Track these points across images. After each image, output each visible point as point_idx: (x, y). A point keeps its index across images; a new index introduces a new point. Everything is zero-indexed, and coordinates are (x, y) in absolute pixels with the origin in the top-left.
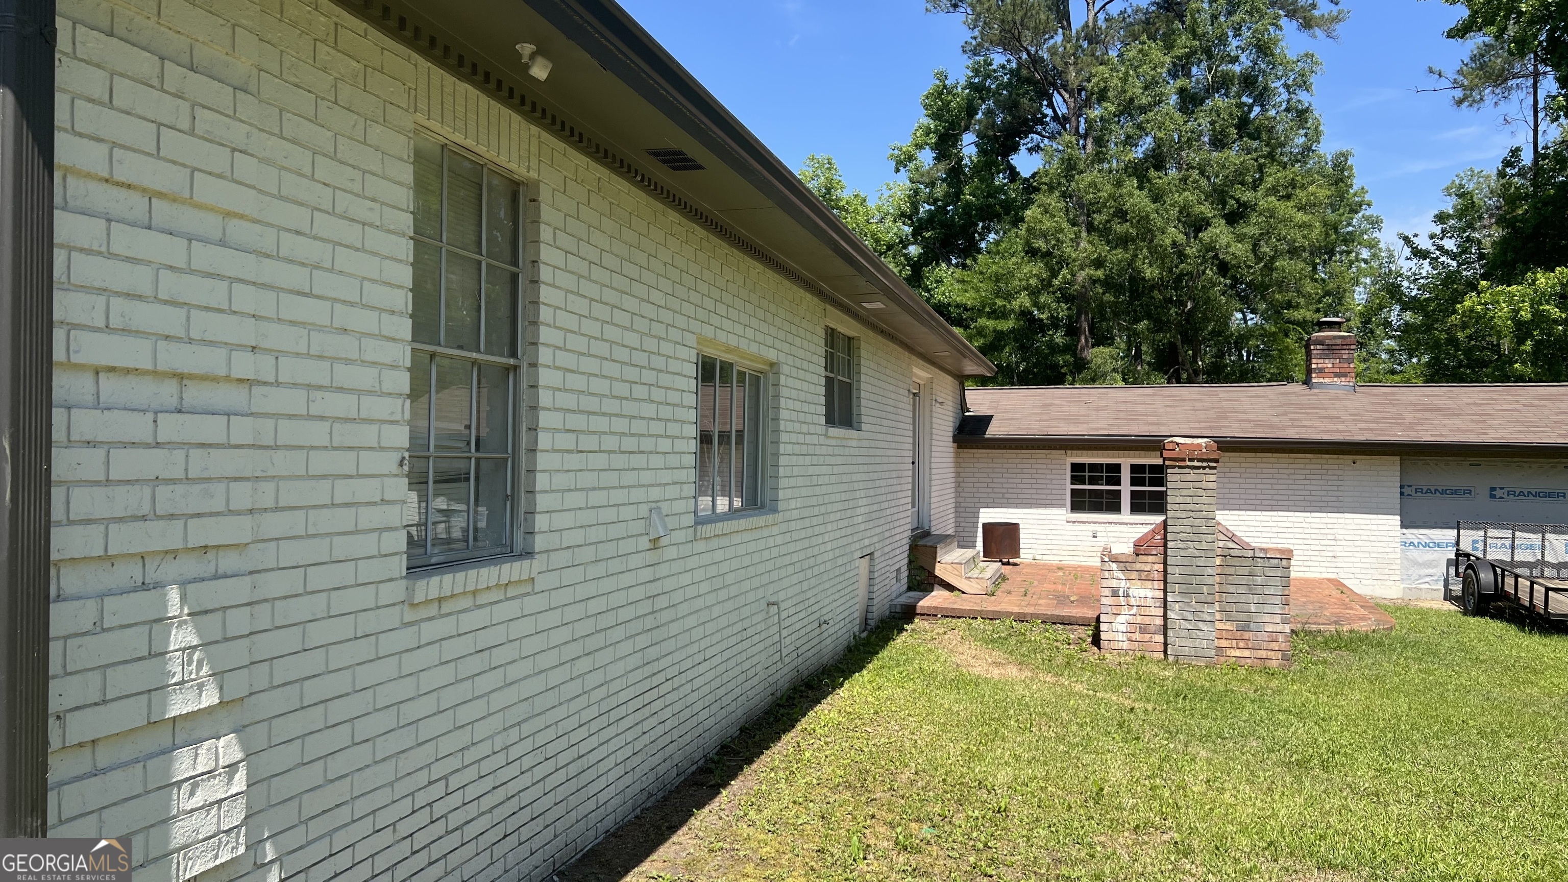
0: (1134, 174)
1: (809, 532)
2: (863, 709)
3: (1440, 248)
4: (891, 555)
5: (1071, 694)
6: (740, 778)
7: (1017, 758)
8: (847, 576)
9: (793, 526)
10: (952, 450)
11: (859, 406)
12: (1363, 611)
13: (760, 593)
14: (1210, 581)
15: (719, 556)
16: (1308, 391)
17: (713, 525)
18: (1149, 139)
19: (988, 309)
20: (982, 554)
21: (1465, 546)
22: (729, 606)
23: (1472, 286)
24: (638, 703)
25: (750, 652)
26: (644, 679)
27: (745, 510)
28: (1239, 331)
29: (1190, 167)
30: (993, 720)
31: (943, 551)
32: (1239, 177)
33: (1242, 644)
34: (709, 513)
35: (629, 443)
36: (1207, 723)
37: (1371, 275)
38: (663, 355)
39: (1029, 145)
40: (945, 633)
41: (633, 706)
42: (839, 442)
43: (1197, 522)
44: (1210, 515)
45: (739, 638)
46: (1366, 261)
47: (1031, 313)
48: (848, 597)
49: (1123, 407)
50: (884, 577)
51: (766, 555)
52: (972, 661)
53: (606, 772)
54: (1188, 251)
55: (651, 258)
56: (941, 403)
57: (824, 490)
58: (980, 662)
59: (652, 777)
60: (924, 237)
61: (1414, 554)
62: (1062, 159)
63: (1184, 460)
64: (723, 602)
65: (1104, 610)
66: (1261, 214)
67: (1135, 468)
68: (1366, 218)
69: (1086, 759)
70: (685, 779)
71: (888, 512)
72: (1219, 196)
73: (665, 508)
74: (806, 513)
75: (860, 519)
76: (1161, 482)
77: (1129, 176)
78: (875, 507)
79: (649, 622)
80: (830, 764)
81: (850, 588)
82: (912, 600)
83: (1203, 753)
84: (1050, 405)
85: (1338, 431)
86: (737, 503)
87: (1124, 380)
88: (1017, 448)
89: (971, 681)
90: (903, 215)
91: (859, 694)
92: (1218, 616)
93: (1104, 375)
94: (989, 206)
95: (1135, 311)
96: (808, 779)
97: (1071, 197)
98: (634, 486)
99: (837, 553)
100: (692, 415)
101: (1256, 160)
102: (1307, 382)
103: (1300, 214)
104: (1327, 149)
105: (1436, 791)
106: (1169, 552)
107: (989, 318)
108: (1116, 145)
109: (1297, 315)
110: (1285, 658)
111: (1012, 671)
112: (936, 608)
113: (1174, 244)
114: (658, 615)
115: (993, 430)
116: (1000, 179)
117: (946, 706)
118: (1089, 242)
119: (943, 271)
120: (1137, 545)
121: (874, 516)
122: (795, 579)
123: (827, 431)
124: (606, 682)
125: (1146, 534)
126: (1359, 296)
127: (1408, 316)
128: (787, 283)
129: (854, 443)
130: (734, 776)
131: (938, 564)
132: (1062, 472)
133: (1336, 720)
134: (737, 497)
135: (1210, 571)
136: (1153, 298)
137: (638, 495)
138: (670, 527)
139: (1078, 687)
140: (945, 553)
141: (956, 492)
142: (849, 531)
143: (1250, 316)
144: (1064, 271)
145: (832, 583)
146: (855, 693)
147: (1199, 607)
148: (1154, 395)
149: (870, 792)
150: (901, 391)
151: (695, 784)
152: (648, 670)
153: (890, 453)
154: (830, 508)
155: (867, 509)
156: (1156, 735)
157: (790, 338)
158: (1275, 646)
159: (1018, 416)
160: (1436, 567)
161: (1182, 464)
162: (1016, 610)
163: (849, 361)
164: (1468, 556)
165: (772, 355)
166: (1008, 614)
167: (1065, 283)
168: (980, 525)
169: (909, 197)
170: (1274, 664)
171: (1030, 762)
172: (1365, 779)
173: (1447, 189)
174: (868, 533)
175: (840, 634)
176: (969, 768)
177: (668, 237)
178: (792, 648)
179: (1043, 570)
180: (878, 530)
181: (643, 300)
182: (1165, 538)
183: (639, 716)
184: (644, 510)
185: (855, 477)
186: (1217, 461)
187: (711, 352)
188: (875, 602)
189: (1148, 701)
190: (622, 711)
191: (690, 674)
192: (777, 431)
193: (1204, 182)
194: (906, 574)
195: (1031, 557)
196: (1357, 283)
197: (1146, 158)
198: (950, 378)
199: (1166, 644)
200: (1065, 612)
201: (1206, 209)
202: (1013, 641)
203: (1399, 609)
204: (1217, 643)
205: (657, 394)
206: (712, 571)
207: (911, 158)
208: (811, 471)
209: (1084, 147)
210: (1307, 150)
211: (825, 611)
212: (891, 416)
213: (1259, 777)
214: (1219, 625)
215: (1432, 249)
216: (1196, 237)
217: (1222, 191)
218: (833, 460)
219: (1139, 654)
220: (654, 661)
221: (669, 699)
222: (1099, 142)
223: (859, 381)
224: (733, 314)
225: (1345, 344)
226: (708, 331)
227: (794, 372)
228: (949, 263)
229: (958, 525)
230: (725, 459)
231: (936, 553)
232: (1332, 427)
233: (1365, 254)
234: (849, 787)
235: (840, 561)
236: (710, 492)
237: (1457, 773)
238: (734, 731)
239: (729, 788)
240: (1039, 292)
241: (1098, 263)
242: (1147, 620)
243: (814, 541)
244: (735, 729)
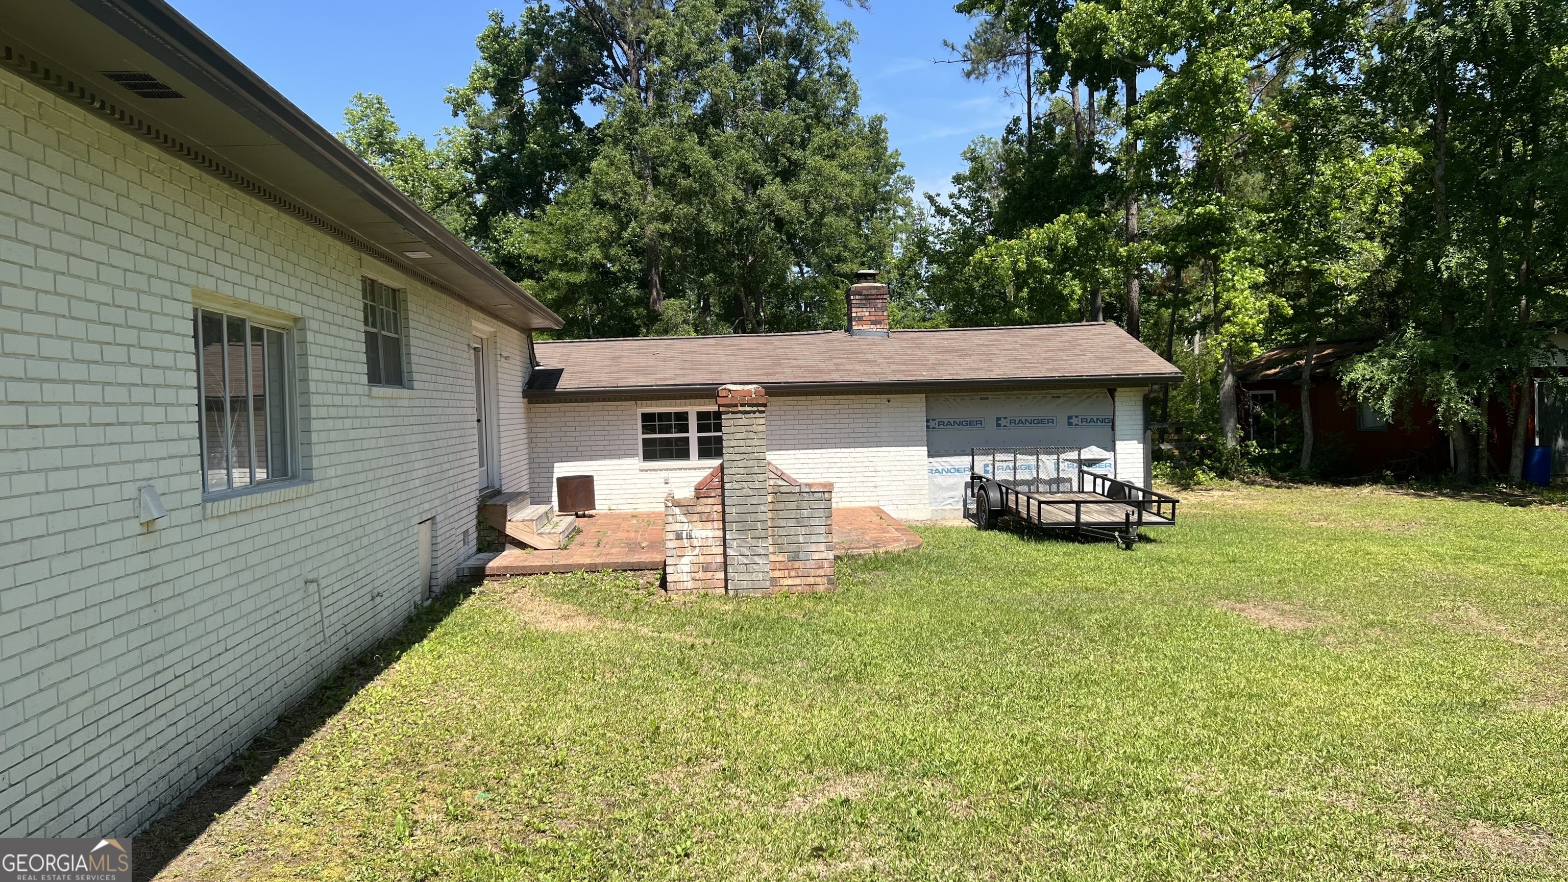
0: (695, 130)
1: (355, 501)
2: (421, 680)
3: (958, 207)
4: (456, 517)
5: (637, 638)
6: (275, 771)
7: (578, 709)
8: (404, 544)
9: (333, 495)
10: (522, 405)
11: (409, 363)
12: (897, 534)
13: (295, 571)
14: (762, 517)
15: (238, 534)
16: (849, 338)
17: (228, 501)
18: (706, 96)
19: (559, 261)
20: (556, 508)
21: (979, 470)
22: (254, 589)
23: (982, 240)
24: (139, 706)
25: (285, 636)
26: (144, 680)
27: (271, 482)
28: (794, 282)
29: (744, 126)
30: (557, 673)
31: (515, 509)
32: (787, 136)
33: (793, 573)
34: (225, 487)
35: (103, 414)
36: (759, 651)
37: (906, 231)
38: (146, 311)
39: (592, 96)
40: (515, 592)
41: (129, 712)
42: (386, 403)
43: (750, 463)
44: (761, 456)
45: (271, 621)
46: (902, 219)
47: (604, 266)
48: (406, 566)
49: (688, 357)
50: (449, 541)
51: (300, 529)
52: (541, 618)
53: (99, 789)
54: (748, 207)
55: (120, 198)
56: (506, 358)
57: (370, 454)
58: (548, 617)
59: (163, 785)
60: (488, 186)
61: (939, 479)
62: (625, 113)
63: (736, 406)
64: (247, 584)
65: (669, 553)
66: (809, 172)
67: (701, 416)
68: (901, 179)
69: (646, 699)
70: (209, 782)
71: (451, 473)
72: (771, 154)
73: (160, 486)
74: (349, 480)
75: (417, 483)
76: (718, 428)
77: (690, 131)
78: (435, 469)
79: (146, 616)
80: (380, 741)
81: (409, 556)
82: (481, 562)
83: (755, 680)
84: (619, 357)
85: (875, 374)
86: (261, 474)
87: (696, 331)
88: (588, 401)
89: (538, 637)
90: (464, 161)
91: (418, 665)
92: (771, 549)
93: (676, 326)
94: (555, 156)
95: (701, 264)
96: (353, 761)
97: (635, 149)
98: (114, 463)
99: (391, 520)
100: (192, 379)
101: (804, 121)
102: (849, 330)
103: (843, 173)
104: (865, 112)
105: (947, 688)
106: (727, 493)
107: (561, 270)
108: (676, 98)
109: (846, 268)
110: (830, 582)
111: (581, 623)
112: (506, 568)
113: (734, 199)
114: (159, 607)
115: (565, 384)
116: (565, 128)
117: (510, 666)
118: (656, 196)
119: (511, 220)
120: (698, 489)
121: (433, 478)
122: (339, 552)
123: (370, 391)
124: (91, 689)
125: (706, 478)
126: (897, 251)
127: (935, 268)
128: (309, 229)
129: (405, 403)
130: (267, 770)
131: (508, 523)
132: (633, 422)
133: (870, 634)
134: (260, 467)
135: (762, 508)
136: (717, 251)
137: (124, 473)
138: (168, 506)
139: (645, 631)
140: (517, 511)
141: (529, 448)
142: (404, 496)
143: (806, 269)
144: (633, 224)
145: (386, 552)
146: (413, 665)
147: (754, 542)
148: (716, 345)
149: (421, 765)
150: (459, 346)
151: (221, 785)
152: (149, 669)
153: (448, 411)
154: (378, 473)
155: (425, 472)
156: (713, 668)
157: (317, 290)
158: (821, 572)
159: (586, 369)
160: (956, 490)
161: (735, 409)
162: (588, 561)
163: (395, 315)
164: (980, 478)
165: (295, 309)
166: (579, 566)
167: (635, 236)
168: (555, 480)
169: (470, 143)
170: (821, 588)
171: (591, 711)
172: (890, 683)
173: (964, 153)
174: (428, 497)
175: (397, 605)
176: (528, 725)
177: (144, 174)
178: (339, 626)
179: (617, 519)
180: (439, 493)
181: (111, 247)
182: (722, 480)
183: (140, 721)
184: (130, 490)
185: (408, 439)
186: (765, 405)
187: (214, 307)
188: (439, 567)
189: (708, 635)
190: (116, 719)
191: (208, 668)
192: (306, 393)
193: (758, 141)
194: (475, 535)
195: (606, 507)
196: (895, 239)
197: (704, 116)
198: (516, 332)
199: (726, 580)
200: (635, 558)
201: (761, 168)
202: (583, 592)
203: (927, 529)
204: (771, 574)
205: (138, 356)
206: (231, 552)
207: (469, 102)
208: (353, 434)
209: (646, 100)
210: (847, 113)
211: (377, 583)
212: (449, 373)
213: (801, 696)
214: (772, 558)
215: (952, 207)
216: (754, 193)
217: (774, 150)
218: (380, 422)
219: (702, 592)
220: (156, 658)
221: (180, 698)
222: (660, 95)
223: (408, 336)
224: (241, 264)
225: (879, 295)
226: (208, 284)
227: (325, 328)
228: (518, 214)
229: (532, 481)
230: (241, 426)
231: (506, 512)
232: (869, 369)
233: (901, 212)
234: (399, 763)
235: (395, 529)
236: (225, 465)
237: (965, 670)
238: (271, 721)
239: (261, 785)
240: (610, 244)
241: (666, 217)
242: (709, 559)
243: (361, 510)
244: (271, 719)
